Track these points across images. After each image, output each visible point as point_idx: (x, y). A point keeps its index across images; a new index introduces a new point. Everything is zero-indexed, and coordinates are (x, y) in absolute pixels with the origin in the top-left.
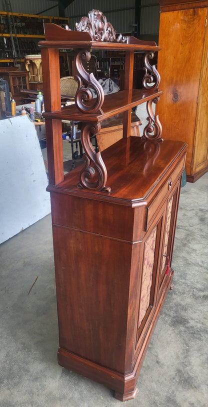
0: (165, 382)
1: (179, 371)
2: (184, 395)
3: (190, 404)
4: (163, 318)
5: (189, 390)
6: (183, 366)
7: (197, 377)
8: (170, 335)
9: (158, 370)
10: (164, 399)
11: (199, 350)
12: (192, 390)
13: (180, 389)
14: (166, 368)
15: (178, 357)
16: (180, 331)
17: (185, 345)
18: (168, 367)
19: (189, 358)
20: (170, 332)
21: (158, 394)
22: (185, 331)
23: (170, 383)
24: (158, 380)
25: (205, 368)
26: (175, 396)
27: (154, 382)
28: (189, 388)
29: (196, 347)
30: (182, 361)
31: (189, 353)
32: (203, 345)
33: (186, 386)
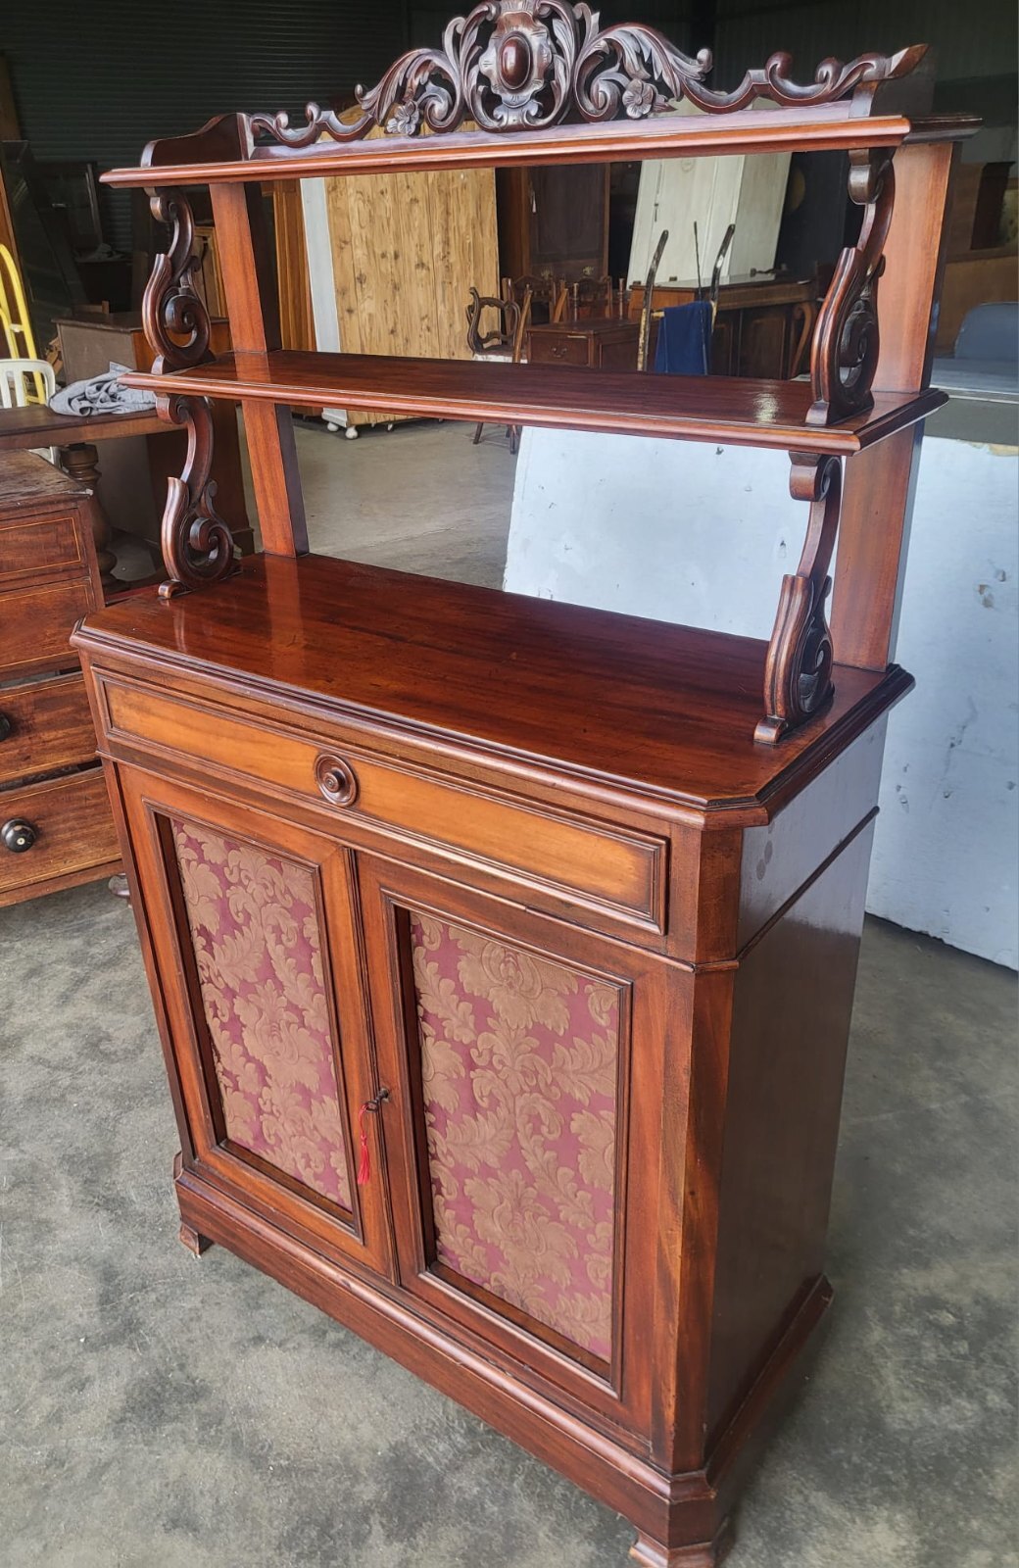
0: (184, 1338)
1: (198, 1393)
2: (118, 1373)
3: (87, 1379)
4: (448, 1431)
5: (124, 1397)
6: (206, 1414)
7: (148, 1443)
8: (354, 1428)
9: (230, 1331)
10: (140, 1314)
11: (242, 1508)
12: (118, 1405)
13: (143, 1372)
14: (229, 1356)
15: (246, 1411)
16: (356, 1477)
17: (284, 1463)
18: (227, 1364)
19: (229, 1452)
20: (366, 1431)
21: (160, 1303)
22: (348, 1497)
23: (174, 1349)
24: (199, 1318)
25: (166, 1491)
26: (131, 1347)
27: (200, 1305)
28: (129, 1396)
29: (258, 1502)
30: (228, 1421)
31: (247, 1464)
32: (256, 1539)
33: (141, 1394)
